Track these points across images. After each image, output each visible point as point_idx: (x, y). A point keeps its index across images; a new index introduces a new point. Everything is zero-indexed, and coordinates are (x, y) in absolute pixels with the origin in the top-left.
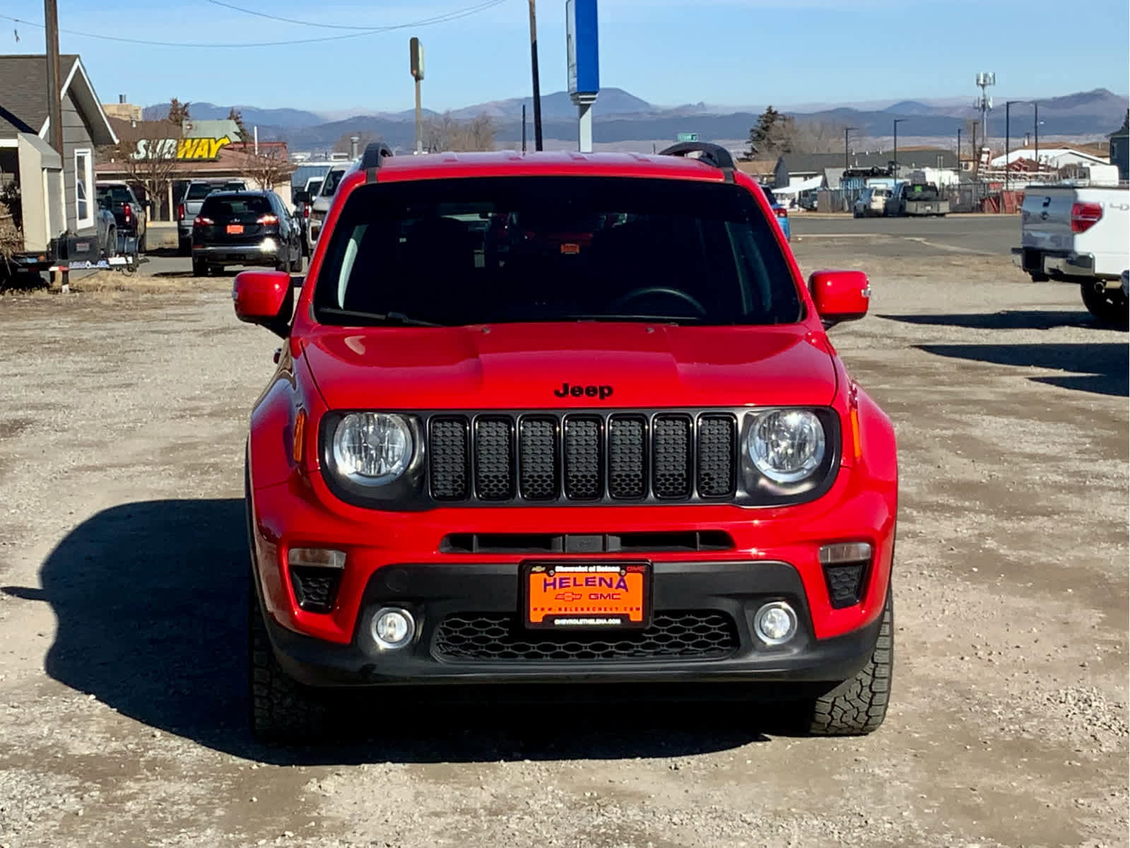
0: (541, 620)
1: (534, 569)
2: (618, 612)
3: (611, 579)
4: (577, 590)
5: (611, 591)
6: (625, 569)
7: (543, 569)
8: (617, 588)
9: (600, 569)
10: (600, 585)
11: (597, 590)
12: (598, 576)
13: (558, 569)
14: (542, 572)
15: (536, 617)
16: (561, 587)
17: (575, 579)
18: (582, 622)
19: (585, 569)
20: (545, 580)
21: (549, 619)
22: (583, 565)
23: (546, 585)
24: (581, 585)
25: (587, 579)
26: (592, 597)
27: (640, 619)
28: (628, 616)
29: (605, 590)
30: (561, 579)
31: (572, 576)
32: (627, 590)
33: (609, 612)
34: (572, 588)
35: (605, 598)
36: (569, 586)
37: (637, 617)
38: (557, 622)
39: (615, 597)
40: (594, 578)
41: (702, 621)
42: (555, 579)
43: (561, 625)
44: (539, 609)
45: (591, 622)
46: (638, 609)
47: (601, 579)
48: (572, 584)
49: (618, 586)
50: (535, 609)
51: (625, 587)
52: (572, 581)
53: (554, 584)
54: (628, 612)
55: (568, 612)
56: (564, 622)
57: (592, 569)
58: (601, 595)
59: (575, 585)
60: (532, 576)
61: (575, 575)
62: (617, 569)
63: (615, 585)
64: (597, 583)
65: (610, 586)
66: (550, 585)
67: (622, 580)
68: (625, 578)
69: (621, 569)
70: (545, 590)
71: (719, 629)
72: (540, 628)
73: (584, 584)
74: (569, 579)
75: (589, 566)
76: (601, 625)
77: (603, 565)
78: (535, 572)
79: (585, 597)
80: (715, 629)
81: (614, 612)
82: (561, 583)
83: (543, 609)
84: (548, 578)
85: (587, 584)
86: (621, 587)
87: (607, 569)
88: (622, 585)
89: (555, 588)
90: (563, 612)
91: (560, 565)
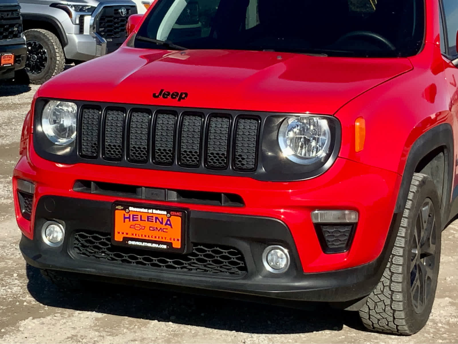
0: (122, 240)
1: (117, 207)
2: (166, 241)
3: (162, 219)
4: (142, 223)
5: (163, 226)
6: (170, 214)
7: (122, 208)
8: (166, 225)
9: (155, 211)
10: (156, 222)
11: (154, 224)
12: (154, 216)
13: (131, 209)
14: (122, 210)
15: (118, 238)
16: (133, 220)
17: (141, 216)
18: (144, 244)
19: (146, 210)
20: (124, 215)
21: (126, 239)
22: (145, 208)
23: (125, 218)
24: (145, 221)
25: (148, 217)
26: (151, 229)
27: (179, 247)
28: (171, 243)
29: (158, 225)
30: (133, 215)
31: (139, 214)
32: (172, 227)
33: (160, 240)
34: (139, 222)
35: (159, 231)
36: (138, 220)
37: (177, 245)
38: (130, 242)
39: (164, 230)
40: (152, 217)
41: (225, 253)
42: (130, 215)
43: (132, 245)
44: (121, 233)
45: (149, 245)
46: (178, 240)
47: (156, 218)
48: (139, 219)
49: (166, 224)
50: (119, 233)
51: (170, 225)
52: (139, 217)
53: (129, 218)
54: (172, 241)
55: (137, 237)
56: (133, 243)
57: (150, 211)
58: (157, 228)
59: (141, 220)
60: (116, 211)
61: (141, 214)
62: (165, 213)
63: (164, 223)
64: (154, 220)
65: (162, 223)
66: (127, 218)
67: (168, 220)
68: (170, 219)
69: (167, 213)
70: (124, 222)
71: (237, 258)
72: (120, 245)
73: (146, 220)
74: (138, 215)
75: (149, 208)
76: (155, 248)
77: (157, 209)
78: (118, 209)
79: (147, 228)
80: (234, 258)
81: (164, 240)
82: (133, 218)
83: (123, 233)
84: (126, 214)
85: (148, 221)
86: (169, 225)
87: (158, 212)
88: (169, 223)
89: (130, 221)
90: (134, 237)
91: (131, 206)
